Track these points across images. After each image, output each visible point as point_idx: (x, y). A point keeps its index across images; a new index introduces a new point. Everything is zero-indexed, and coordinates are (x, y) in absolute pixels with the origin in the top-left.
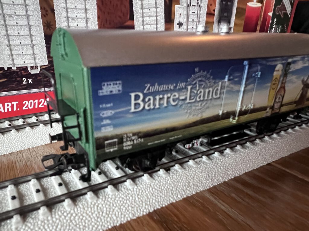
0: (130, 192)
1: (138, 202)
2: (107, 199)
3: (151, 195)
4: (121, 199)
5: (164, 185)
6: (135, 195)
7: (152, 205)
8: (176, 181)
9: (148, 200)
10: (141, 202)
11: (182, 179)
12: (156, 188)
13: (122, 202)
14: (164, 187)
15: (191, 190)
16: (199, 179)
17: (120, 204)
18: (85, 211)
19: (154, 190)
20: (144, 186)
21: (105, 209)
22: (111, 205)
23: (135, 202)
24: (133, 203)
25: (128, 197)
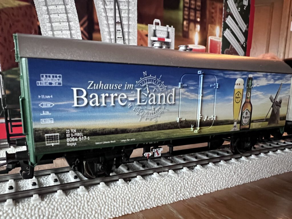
0: (79, 197)
1: (87, 210)
2: (51, 202)
3: (103, 203)
4: (67, 204)
5: (120, 194)
6: (85, 201)
7: (103, 214)
8: (134, 191)
9: (99, 208)
10: (90, 210)
11: (141, 189)
12: (110, 196)
13: (68, 208)
14: (120, 197)
15: (151, 203)
16: (161, 192)
17: (66, 209)
18: (24, 212)
19: (107, 198)
20: (97, 193)
21: (47, 212)
22: (55, 208)
23: (83, 209)
24: (81, 210)
25: (76, 203)
